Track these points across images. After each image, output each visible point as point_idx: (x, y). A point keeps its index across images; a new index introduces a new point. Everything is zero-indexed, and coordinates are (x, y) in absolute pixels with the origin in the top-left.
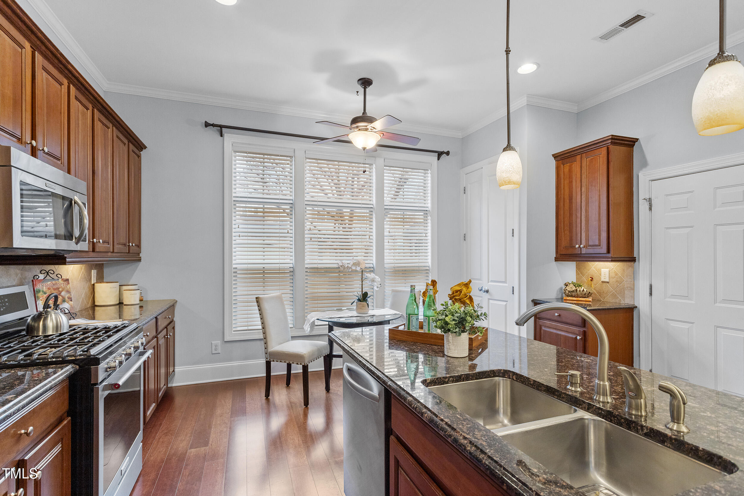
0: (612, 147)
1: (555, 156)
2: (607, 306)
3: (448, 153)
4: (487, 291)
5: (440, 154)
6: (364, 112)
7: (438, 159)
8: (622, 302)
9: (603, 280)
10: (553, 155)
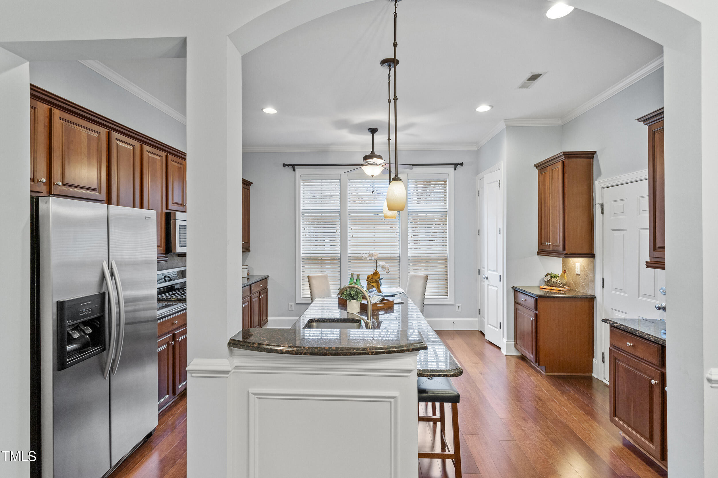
0: (566, 161)
1: (537, 166)
2: (580, 295)
3: (462, 164)
4: (487, 278)
5: (456, 165)
6: (373, 152)
7: (455, 170)
8: (588, 293)
9: (577, 273)
10: (535, 165)
